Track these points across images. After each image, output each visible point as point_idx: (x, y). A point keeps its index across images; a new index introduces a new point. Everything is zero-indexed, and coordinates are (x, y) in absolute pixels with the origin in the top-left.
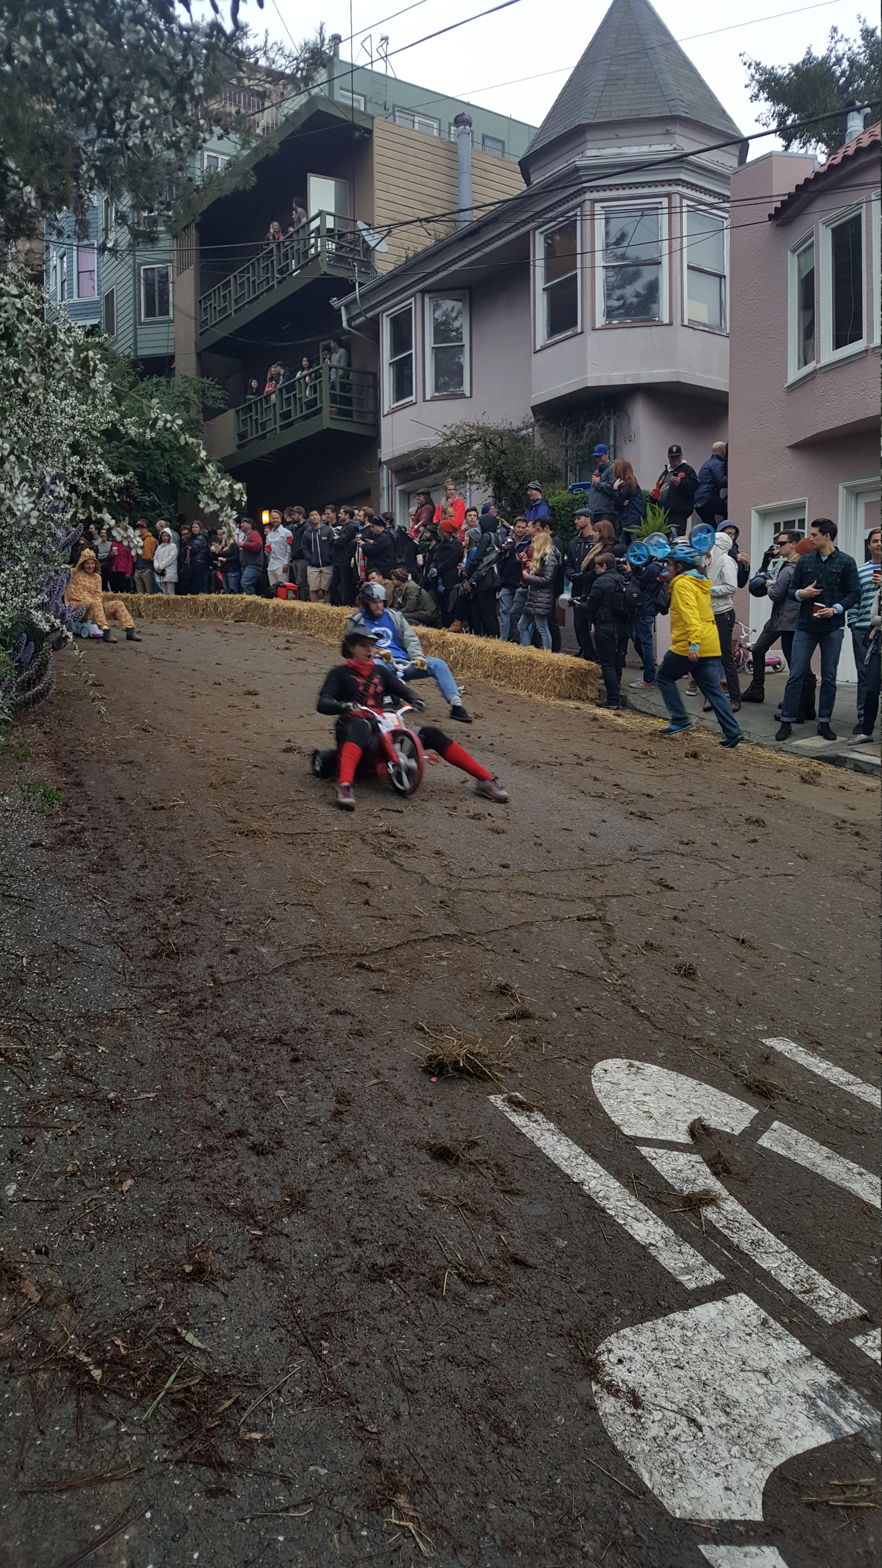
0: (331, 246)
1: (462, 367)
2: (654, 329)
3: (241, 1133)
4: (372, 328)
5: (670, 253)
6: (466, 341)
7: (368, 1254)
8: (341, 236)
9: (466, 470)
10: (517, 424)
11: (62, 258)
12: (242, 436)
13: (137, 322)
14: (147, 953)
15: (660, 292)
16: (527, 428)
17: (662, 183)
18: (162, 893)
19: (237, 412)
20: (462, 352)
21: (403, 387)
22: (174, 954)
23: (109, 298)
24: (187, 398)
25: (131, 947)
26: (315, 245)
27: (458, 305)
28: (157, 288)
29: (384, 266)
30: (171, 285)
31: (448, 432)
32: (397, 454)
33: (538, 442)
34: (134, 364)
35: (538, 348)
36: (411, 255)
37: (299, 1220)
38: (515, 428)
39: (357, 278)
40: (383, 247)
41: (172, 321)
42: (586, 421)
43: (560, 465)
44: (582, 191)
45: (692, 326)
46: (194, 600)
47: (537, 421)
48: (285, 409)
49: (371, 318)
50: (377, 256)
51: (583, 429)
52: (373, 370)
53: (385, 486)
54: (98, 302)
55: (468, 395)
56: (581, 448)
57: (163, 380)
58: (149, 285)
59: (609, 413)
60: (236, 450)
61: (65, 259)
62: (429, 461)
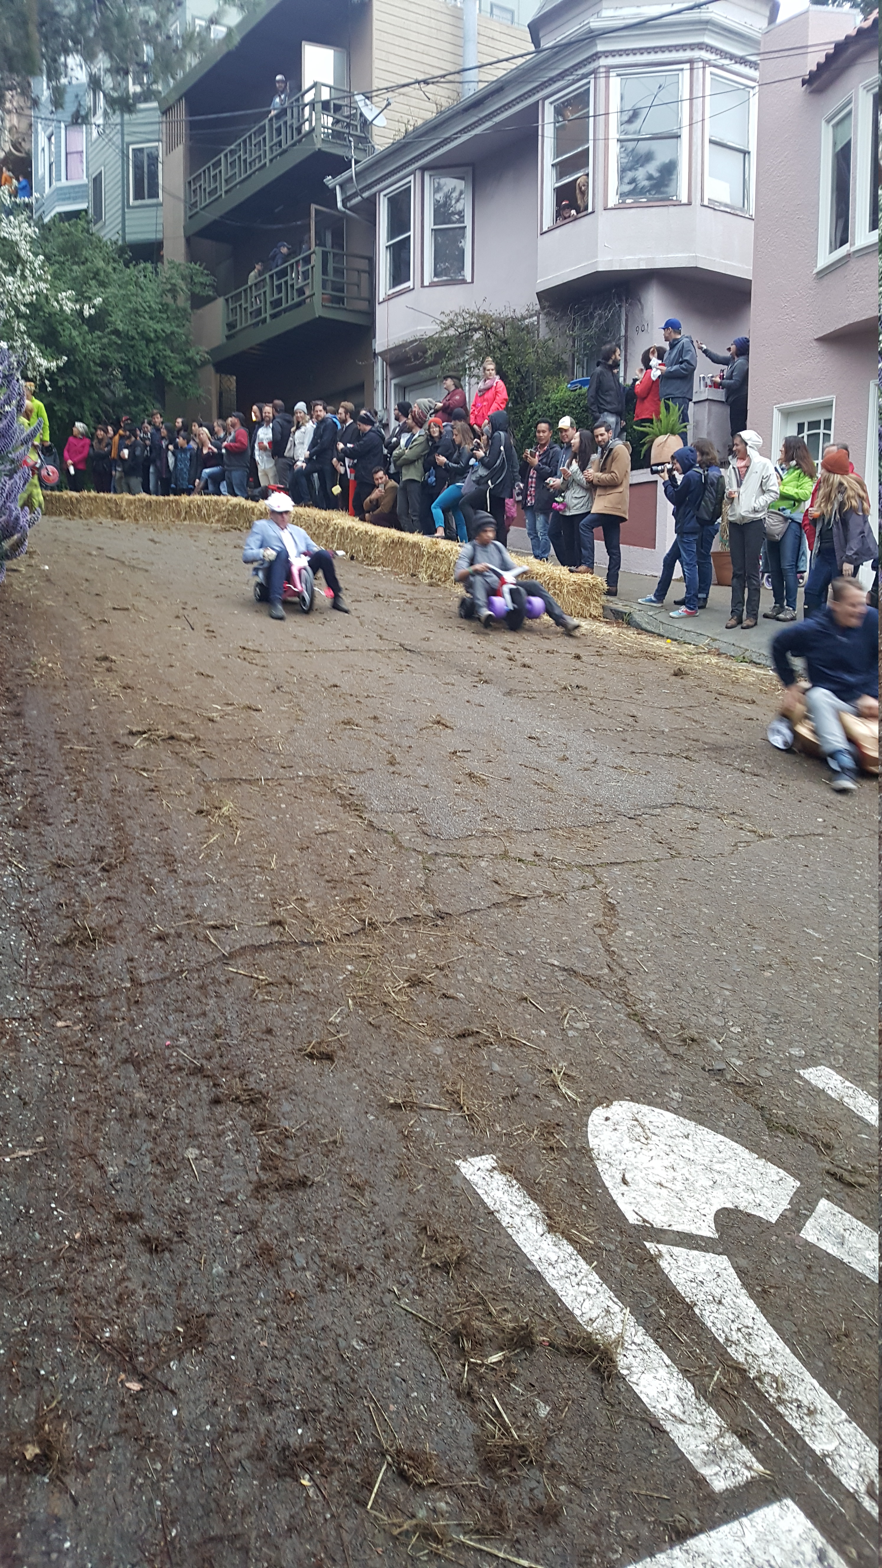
0: (328, 121)
1: (463, 251)
2: (672, 209)
3: (134, 1217)
4: (369, 208)
5: (691, 125)
6: (468, 222)
7: (278, 1427)
8: (338, 108)
9: (464, 362)
10: (521, 311)
11: (49, 139)
12: (231, 326)
13: (125, 205)
14: (57, 940)
15: (679, 168)
16: (531, 316)
17: (683, 47)
18: (88, 856)
19: (227, 300)
20: (463, 237)
21: (400, 273)
22: (88, 940)
23: (97, 181)
24: (175, 285)
25: (40, 929)
26: (310, 120)
27: (460, 184)
28: (146, 170)
29: (382, 141)
30: (160, 166)
31: (446, 321)
32: (391, 346)
33: (543, 332)
34: (121, 251)
35: (545, 229)
36: (411, 128)
37: (193, 1364)
38: (519, 316)
39: (353, 154)
40: (380, 122)
41: (161, 205)
42: (595, 308)
43: (566, 357)
44: (596, 56)
45: (712, 206)
46: (177, 502)
47: (542, 308)
48: (276, 297)
49: (367, 198)
50: (375, 131)
51: (593, 318)
52: (367, 254)
53: (380, 379)
54: (86, 186)
55: (469, 280)
56: (589, 338)
57: (149, 266)
58: (138, 167)
59: (620, 300)
60: (225, 340)
61: (53, 139)
62: (425, 352)
